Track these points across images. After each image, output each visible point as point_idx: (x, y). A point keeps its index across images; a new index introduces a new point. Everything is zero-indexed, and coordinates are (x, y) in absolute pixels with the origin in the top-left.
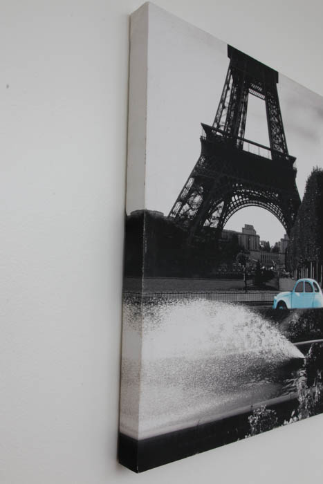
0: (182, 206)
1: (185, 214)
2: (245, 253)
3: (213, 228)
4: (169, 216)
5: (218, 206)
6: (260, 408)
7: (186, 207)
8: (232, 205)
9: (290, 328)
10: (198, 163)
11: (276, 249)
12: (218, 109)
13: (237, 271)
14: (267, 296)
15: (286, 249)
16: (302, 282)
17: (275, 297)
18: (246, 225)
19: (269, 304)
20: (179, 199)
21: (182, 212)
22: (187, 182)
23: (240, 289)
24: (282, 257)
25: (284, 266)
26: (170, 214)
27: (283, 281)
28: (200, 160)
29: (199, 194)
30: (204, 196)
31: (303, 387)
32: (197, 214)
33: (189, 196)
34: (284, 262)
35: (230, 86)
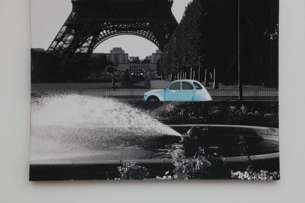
0: (58, 43)
1: (60, 48)
2: (114, 66)
3: (84, 53)
4: (48, 50)
5: (87, 40)
6: (130, 164)
7: (61, 43)
8: (100, 37)
9: (163, 114)
10: (70, 16)
11: (147, 61)
13: (105, 77)
14: (137, 92)
15: (159, 60)
16: (180, 82)
17: (145, 93)
18: (114, 48)
19: (140, 98)
20: (55, 40)
21: (58, 46)
22: (62, 29)
23: (109, 88)
24: (154, 66)
25: (156, 72)
26: (49, 48)
27: (152, 82)
28: (71, 14)
29: (71, 35)
30: (75, 35)
31: (180, 156)
32: (70, 46)
33: (63, 37)
34: (156, 69)
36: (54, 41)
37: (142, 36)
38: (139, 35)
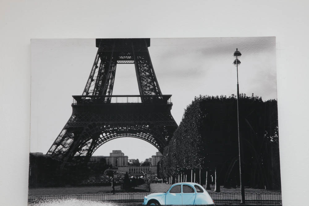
0: (57, 147)
1: (60, 151)
2: (114, 169)
3: (83, 157)
5: (87, 143)
7: (61, 146)
8: (100, 140)
10: (70, 120)
11: (147, 163)
12: (88, 83)
13: (104, 181)
14: (137, 196)
15: (159, 163)
16: (180, 185)
17: (145, 197)
18: (113, 151)
19: (140, 202)
20: (55, 143)
21: (57, 150)
22: (61, 132)
23: (108, 192)
24: (154, 169)
25: (156, 175)
26: (48, 153)
27: (153, 186)
28: (71, 117)
29: (71, 138)
30: (75, 139)
32: (69, 150)
33: (62, 140)
34: (156, 172)
35: (98, 65)
36: (53, 145)
37: (142, 138)
38: (139, 137)
